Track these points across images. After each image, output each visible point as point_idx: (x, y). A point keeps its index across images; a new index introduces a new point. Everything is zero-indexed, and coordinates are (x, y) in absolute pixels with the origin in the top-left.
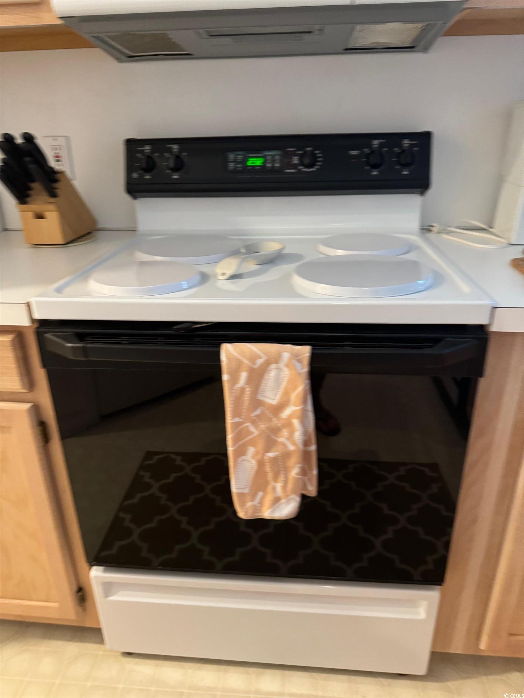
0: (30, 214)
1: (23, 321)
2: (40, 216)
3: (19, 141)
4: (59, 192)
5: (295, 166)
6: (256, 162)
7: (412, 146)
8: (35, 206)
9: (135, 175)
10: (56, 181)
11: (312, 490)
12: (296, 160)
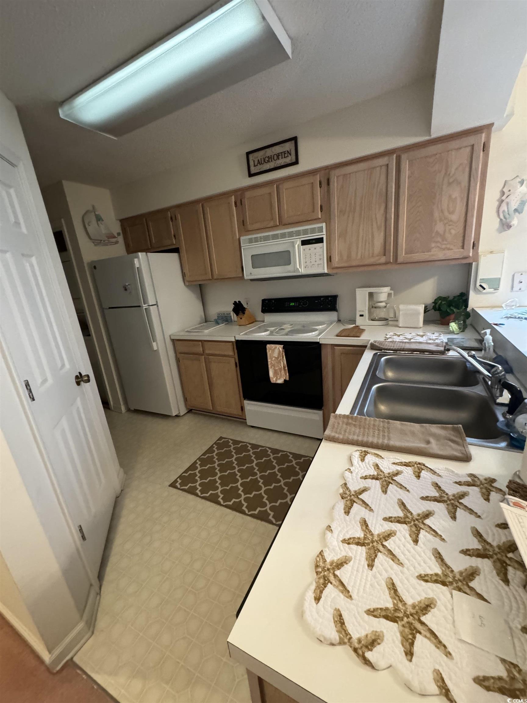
0: (239, 318)
1: (234, 340)
2: (241, 319)
3: (238, 302)
4: (245, 313)
5: (301, 305)
6: (292, 304)
7: (331, 299)
8: (240, 316)
9: (264, 308)
10: (245, 310)
11: (288, 379)
12: (302, 304)
